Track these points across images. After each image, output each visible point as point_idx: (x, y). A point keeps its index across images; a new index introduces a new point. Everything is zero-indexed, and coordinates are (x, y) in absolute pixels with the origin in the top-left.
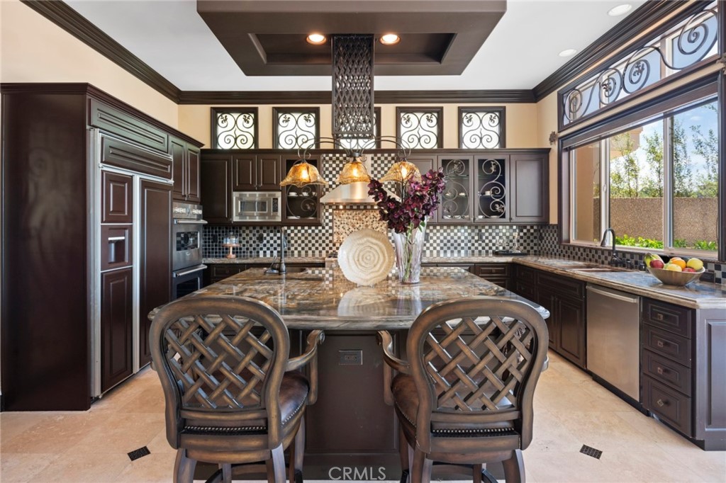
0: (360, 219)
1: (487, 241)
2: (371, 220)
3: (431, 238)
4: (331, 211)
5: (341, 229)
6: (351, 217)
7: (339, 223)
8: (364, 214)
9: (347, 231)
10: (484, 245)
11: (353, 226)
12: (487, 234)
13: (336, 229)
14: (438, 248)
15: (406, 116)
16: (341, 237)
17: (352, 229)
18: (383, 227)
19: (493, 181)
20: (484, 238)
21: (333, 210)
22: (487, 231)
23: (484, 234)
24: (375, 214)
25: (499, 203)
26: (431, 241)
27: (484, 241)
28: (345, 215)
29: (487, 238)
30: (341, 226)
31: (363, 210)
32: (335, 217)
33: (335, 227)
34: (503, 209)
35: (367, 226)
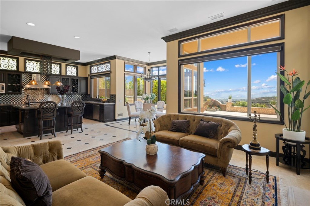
4: (23, 90)
6: (31, 92)
8: (36, 91)
12: (73, 97)
18: (42, 95)
19: (75, 84)
24: (40, 91)
32: (25, 92)
33: (25, 95)
34: (77, 90)
35: (37, 94)
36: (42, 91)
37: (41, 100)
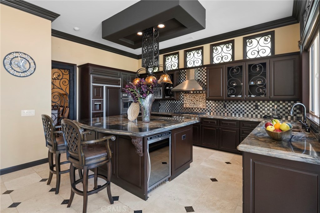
0: (194, 98)
1: (261, 110)
2: (199, 98)
3: (228, 107)
4: (183, 94)
5: (187, 102)
6: (191, 96)
7: (186, 99)
8: (196, 95)
9: (189, 103)
10: (259, 111)
11: (192, 101)
12: (261, 106)
13: (185, 102)
14: (231, 112)
15: (215, 48)
16: (187, 105)
17: (191, 102)
18: (204, 101)
19: (258, 76)
20: (259, 108)
21: (184, 94)
22: (261, 104)
23: (259, 106)
24: (201, 95)
25: (262, 88)
26: (228, 108)
27: (259, 110)
28: (188, 96)
29: (261, 108)
30: (187, 100)
31: (195, 93)
32: (184, 97)
33: (184, 101)
34: (265, 91)
35: (197, 101)
36: (203, 95)
37: (202, 109)
